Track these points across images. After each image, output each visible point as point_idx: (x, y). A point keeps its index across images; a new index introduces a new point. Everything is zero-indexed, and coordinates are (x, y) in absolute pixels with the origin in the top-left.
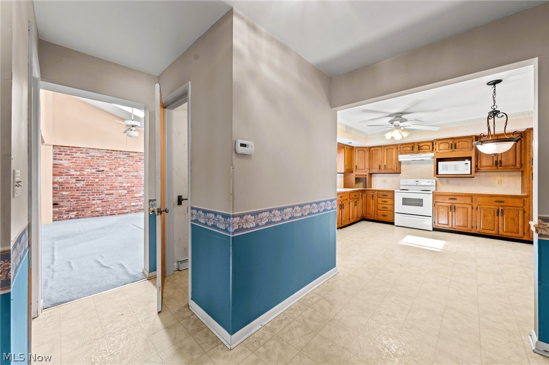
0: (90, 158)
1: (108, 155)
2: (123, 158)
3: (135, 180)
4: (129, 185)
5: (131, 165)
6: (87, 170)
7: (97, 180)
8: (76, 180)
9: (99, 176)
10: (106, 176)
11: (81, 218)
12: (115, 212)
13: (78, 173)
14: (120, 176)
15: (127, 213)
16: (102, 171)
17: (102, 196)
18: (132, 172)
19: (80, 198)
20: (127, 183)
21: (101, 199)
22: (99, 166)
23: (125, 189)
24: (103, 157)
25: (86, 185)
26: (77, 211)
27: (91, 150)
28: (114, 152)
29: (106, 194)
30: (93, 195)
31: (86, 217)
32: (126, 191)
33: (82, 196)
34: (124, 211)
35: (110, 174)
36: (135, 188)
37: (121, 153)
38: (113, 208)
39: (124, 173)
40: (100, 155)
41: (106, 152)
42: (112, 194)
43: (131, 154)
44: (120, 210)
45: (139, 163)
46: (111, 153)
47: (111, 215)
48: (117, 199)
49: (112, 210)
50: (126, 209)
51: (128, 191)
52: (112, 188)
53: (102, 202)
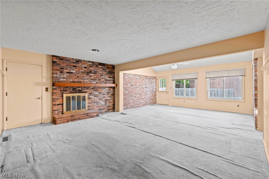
0: (129, 79)
1: (134, 77)
2: (139, 79)
3: (142, 89)
4: (140, 92)
5: (141, 82)
6: (128, 85)
7: (131, 90)
8: (126, 90)
9: (131, 88)
10: (134, 88)
11: (127, 109)
12: (136, 106)
13: (126, 86)
14: (138, 88)
15: (140, 106)
16: (133, 85)
17: (133, 98)
18: (141, 85)
19: (126, 99)
20: (140, 91)
21: (133, 99)
22: (131, 83)
23: (139, 94)
24: (133, 78)
25: (128, 92)
26: (126, 105)
27: (129, 75)
28: (136, 76)
29: (134, 97)
30: (130, 97)
31: (128, 109)
32: (139, 95)
33: (127, 98)
34: (139, 105)
35: (135, 87)
36: (142, 94)
37: (138, 76)
38: (136, 104)
39: (139, 86)
40: (132, 77)
41: (134, 76)
42: (136, 97)
43: (141, 77)
44: (138, 105)
45: (143, 81)
46: (135, 76)
47: (135, 107)
48: (137, 99)
49: (136, 105)
50: (139, 104)
51: (140, 95)
52: (136, 94)
53: (133, 101)
